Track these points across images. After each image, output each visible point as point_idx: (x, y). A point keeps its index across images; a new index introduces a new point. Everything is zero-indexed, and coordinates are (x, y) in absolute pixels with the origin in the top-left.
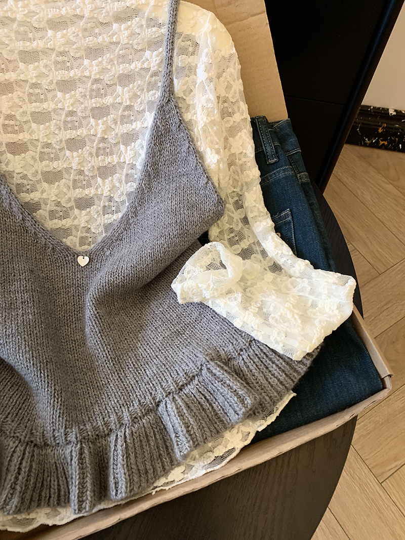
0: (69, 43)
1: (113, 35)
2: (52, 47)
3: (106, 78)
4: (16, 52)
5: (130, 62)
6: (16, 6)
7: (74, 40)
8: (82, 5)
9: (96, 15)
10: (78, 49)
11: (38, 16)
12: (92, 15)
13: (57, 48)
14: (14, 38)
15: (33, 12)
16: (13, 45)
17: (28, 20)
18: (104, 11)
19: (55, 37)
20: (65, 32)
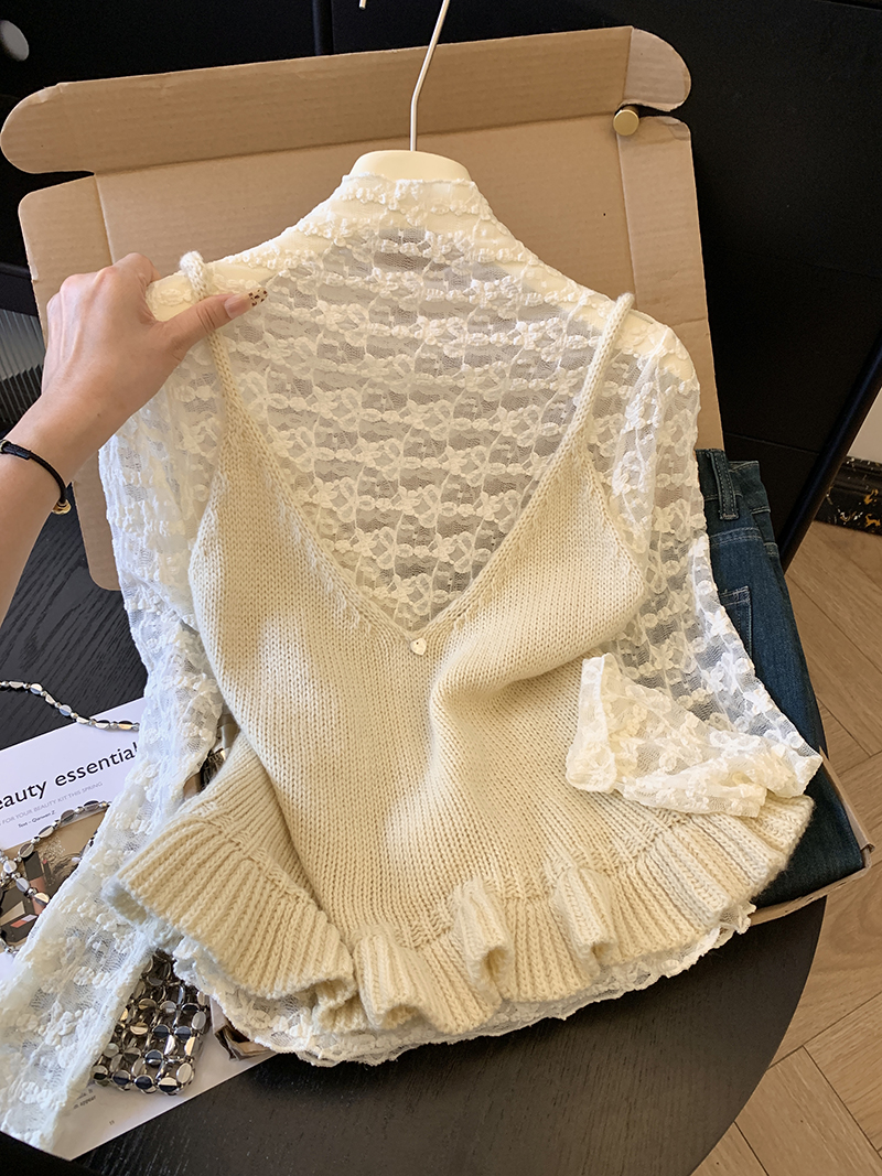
0: (447, 337)
1: (514, 335)
2: (421, 337)
3: (488, 394)
4: (365, 336)
5: (529, 377)
6: (383, 278)
7: (455, 333)
8: (478, 292)
9: (495, 308)
10: (458, 346)
11: (410, 296)
12: (490, 306)
13: (426, 341)
14: (367, 317)
15: (406, 289)
16: (364, 326)
17: (395, 298)
18: (509, 304)
19: (427, 325)
20: (443, 321)
